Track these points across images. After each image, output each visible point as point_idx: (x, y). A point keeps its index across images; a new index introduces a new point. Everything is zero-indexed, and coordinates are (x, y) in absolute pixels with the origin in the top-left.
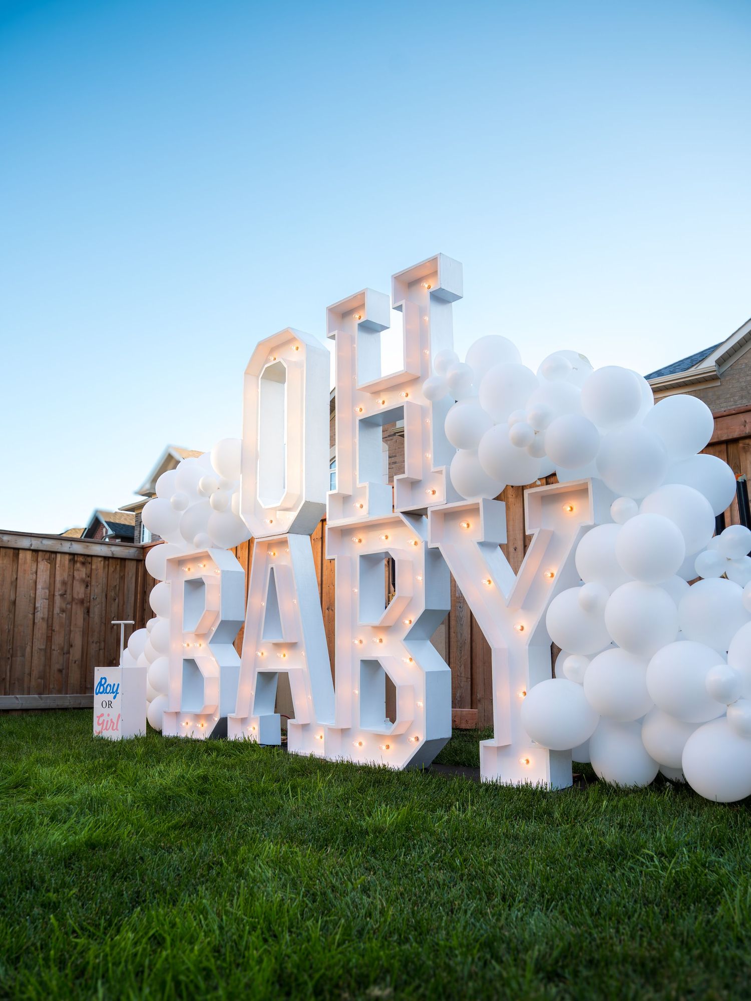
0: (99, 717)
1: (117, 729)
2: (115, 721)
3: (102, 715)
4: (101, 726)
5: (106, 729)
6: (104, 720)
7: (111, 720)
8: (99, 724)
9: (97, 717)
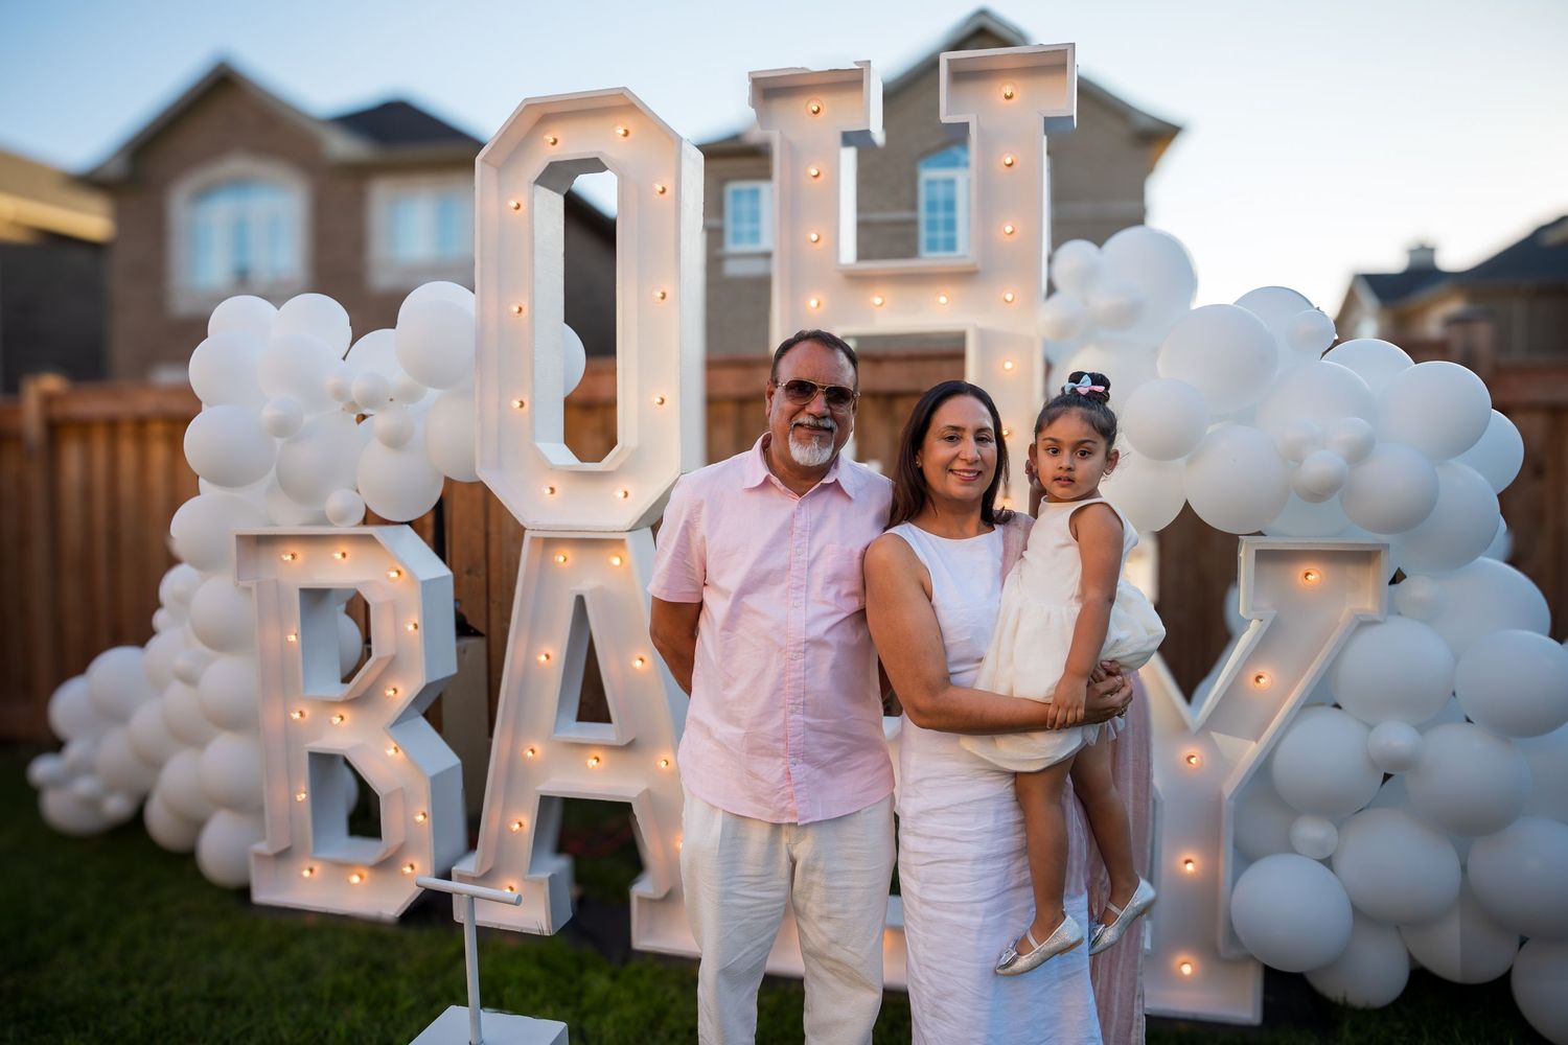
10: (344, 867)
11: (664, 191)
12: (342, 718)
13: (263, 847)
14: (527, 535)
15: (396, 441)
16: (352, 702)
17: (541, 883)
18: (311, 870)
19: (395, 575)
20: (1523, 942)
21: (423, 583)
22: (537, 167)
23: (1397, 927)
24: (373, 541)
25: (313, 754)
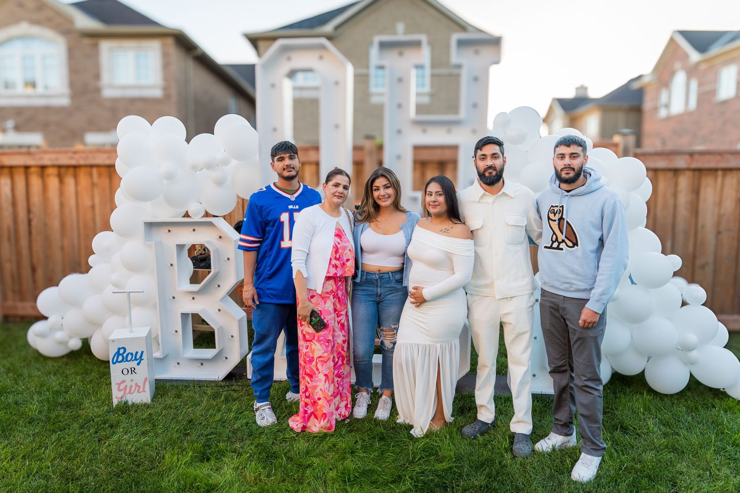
0: (119, 384)
1: (144, 391)
2: (141, 385)
3: (124, 381)
4: (123, 391)
5: (130, 393)
6: (126, 386)
8: (119, 390)
9: (117, 384)
12: (194, 299)
13: (157, 355)
15: (220, 183)
16: (198, 292)
18: (179, 363)
19: (219, 238)
20: (649, 358)
21: (235, 241)
22: (285, 70)
23: (606, 357)
24: (210, 224)
25: (182, 314)
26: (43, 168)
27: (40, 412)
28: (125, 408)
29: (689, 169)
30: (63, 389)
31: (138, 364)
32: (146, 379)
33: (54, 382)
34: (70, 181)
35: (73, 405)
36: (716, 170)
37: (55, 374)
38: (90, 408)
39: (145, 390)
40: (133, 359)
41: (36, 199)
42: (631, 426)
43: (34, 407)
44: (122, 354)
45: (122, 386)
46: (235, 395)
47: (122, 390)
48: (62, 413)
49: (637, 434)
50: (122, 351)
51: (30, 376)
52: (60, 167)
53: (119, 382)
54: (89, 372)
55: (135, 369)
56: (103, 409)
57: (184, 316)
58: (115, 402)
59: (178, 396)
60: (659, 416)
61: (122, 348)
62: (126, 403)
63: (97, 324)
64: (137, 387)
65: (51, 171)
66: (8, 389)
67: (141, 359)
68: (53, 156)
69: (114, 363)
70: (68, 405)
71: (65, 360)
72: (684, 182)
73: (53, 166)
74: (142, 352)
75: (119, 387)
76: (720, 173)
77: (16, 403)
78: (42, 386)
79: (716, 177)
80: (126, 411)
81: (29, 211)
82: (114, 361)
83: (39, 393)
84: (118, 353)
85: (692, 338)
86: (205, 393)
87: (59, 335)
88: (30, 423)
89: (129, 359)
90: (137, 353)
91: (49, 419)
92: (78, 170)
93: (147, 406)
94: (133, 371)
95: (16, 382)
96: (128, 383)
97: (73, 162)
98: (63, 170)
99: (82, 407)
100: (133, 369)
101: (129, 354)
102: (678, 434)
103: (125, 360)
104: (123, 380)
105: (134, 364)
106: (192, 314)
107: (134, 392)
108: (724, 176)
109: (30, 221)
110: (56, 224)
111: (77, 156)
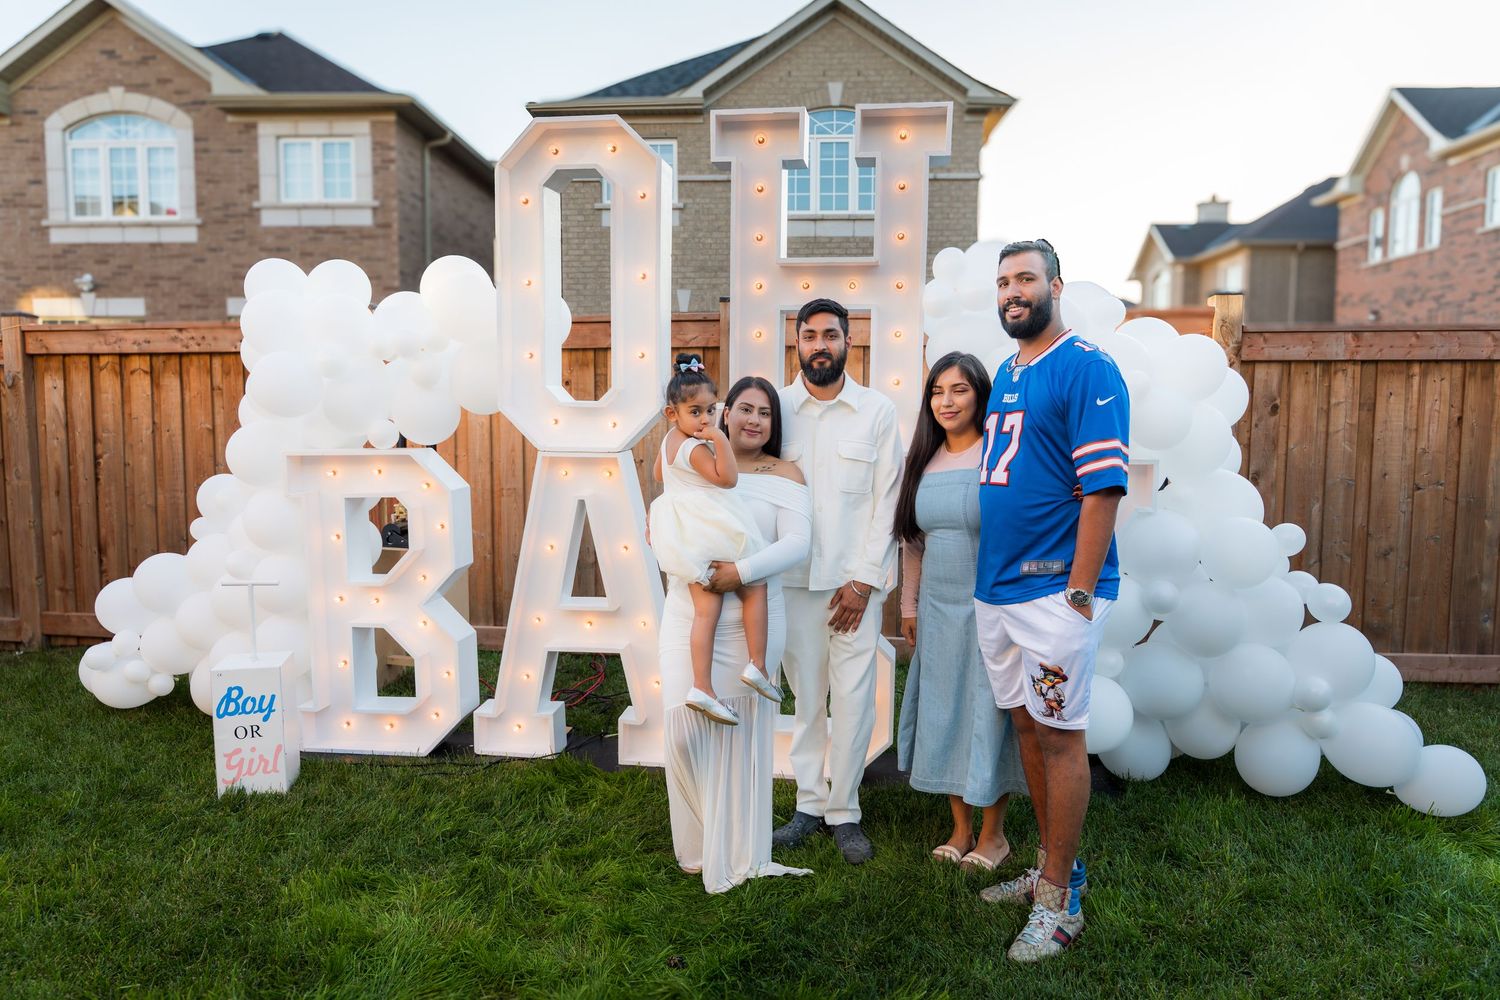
0: (229, 757)
1: (275, 770)
2: (271, 759)
4: (237, 768)
5: (249, 772)
6: (242, 761)
7: (261, 757)
8: (230, 767)
9: (225, 756)
10: (376, 717)
11: (644, 196)
12: (378, 600)
13: (309, 706)
14: (540, 455)
15: (426, 382)
16: (385, 588)
17: (546, 720)
18: (348, 724)
19: (425, 486)
20: (1243, 726)
21: (453, 492)
22: (547, 172)
23: (1162, 722)
24: (409, 460)
25: (356, 629)
26: (123, 356)
27: (83, 805)
28: (239, 801)
29: (1355, 362)
30: (132, 766)
31: (266, 719)
32: (279, 749)
33: (118, 755)
34: (171, 383)
35: (146, 795)
36: (1410, 362)
37: (122, 739)
38: (175, 799)
39: (278, 768)
40: (256, 708)
41: (109, 416)
42: (1191, 854)
43: (71, 797)
44: (234, 700)
45: (235, 761)
46: (445, 782)
47: (235, 767)
48: (121, 804)
49: (1200, 868)
50: (235, 694)
51: (75, 742)
52: (151, 355)
53: (229, 751)
54: (184, 738)
55: (258, 728)
56: (199, 803)
57: (360, 632)
58: (221, 789)
59: (341, 781)
60: (1251, 835)
61: (235, 688)
62: (242, 791)
63: (202, 648)
64: (263, 764)
65: (136, 363)
66: (32, 764)
67: (270, 709)
68: (140, 336)
69: (220, 716)
70: (135, 794)
71: (143, 714)
72: (1343, 386)
73: (140, 354)
74: (273, 697)
75: (229, 760)
76: (1416, 369)
77: (44, 789)
78: (94, 758)
79: (1410, 377)
80: (240, 806)
81: (95, 440)
82: (221, 712)
83: (87, 772)
84: (228, 698)
85: (1320, 685)
86: (389, 777)
87: (133, 668)
88: (62, 822)
89: (248, 710)
90: (263, 697)
91: (97, 817)
92: (185, 360)
93: (278, 798)
94: (255, 731)
95: (48, 753)
96: (247, 755)
97: (178, 348)
98: (158, 362)
99: (161, 798)
100: (255, 729)
101: (249, 698)
102: (1280, 871)
103: (241, 710)
104: (235, 747)
105: (256, 719)
106: (376, 629)
107: (256, 771)
108: (1424, 375)
109: (96, 458)
110: (144, 462)
111: (183, 336)
